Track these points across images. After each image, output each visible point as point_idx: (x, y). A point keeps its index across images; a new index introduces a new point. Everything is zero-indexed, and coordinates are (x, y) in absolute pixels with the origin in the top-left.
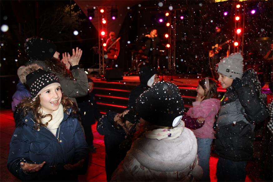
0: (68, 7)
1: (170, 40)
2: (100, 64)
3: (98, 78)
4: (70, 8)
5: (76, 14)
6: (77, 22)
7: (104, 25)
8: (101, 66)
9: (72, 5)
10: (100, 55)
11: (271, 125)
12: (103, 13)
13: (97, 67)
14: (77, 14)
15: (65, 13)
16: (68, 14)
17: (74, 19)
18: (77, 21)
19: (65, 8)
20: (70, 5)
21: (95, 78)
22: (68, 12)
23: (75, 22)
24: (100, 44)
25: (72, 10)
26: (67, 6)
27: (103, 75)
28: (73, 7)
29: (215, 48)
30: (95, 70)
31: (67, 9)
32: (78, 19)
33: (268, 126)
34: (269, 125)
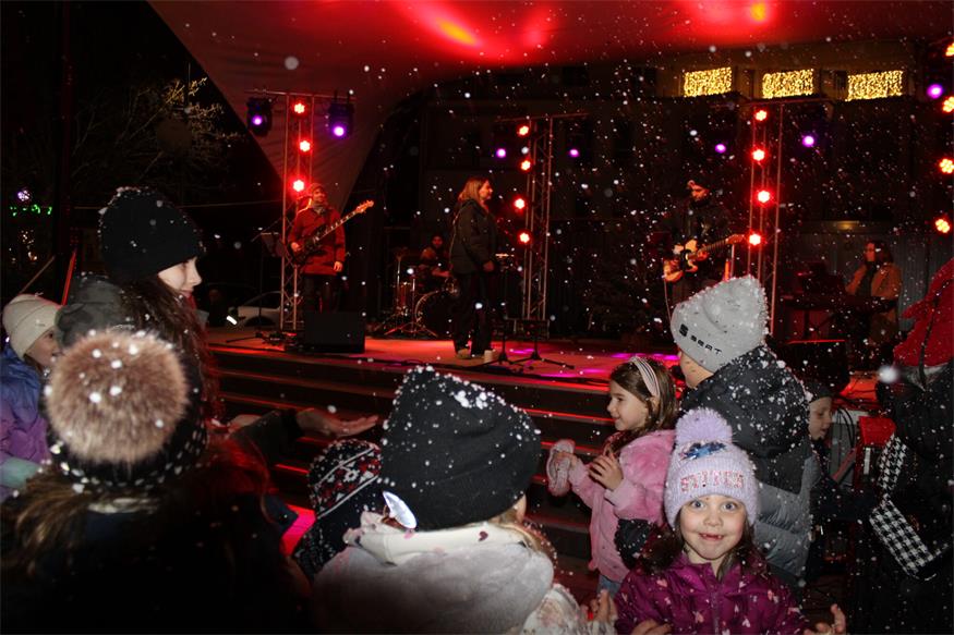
0: (180, 86)
1: (531, 219)
2: (283, 293)
3: (274, 344)
4: (186, 90)
5: (205, 112)
6: (207, 143)
7: (304, 155)
8: (285, 299)
9: (194, 83)
10: (286, 261)
11: (880, 517)
12: (302, 114)
13: (273, 302)
14: (209, 114)
15: (167, 106)
16: (177, 111)
17: (197, 129)
18: (207, 137)
19: (168, 90)
20: (185, 82)
21: (262, 341)
22: (177, 104)
23: (202, 141)
24: (287, 224)
25: (193, 100)
26: (174, 85)
27: (293, 332)
28: (195, 88)
29: (685, 251)
30: (266, 311)
31: (175, 94)
32: (213, 131)
33: (872, 521)
34: (873, 516)
